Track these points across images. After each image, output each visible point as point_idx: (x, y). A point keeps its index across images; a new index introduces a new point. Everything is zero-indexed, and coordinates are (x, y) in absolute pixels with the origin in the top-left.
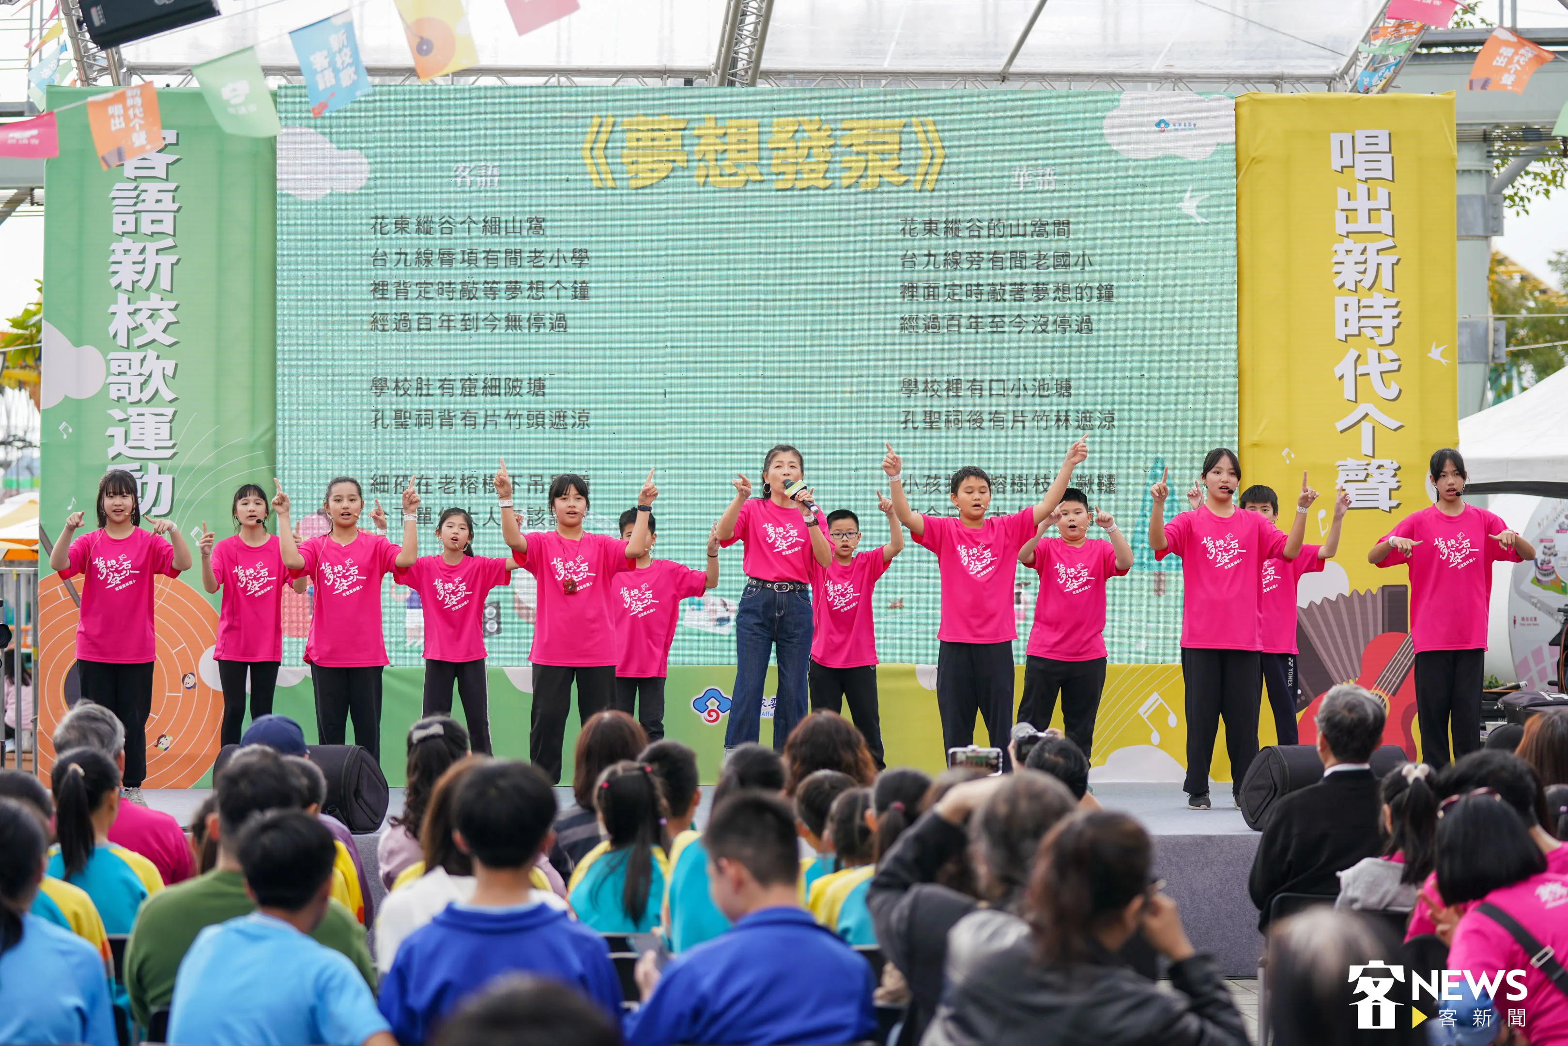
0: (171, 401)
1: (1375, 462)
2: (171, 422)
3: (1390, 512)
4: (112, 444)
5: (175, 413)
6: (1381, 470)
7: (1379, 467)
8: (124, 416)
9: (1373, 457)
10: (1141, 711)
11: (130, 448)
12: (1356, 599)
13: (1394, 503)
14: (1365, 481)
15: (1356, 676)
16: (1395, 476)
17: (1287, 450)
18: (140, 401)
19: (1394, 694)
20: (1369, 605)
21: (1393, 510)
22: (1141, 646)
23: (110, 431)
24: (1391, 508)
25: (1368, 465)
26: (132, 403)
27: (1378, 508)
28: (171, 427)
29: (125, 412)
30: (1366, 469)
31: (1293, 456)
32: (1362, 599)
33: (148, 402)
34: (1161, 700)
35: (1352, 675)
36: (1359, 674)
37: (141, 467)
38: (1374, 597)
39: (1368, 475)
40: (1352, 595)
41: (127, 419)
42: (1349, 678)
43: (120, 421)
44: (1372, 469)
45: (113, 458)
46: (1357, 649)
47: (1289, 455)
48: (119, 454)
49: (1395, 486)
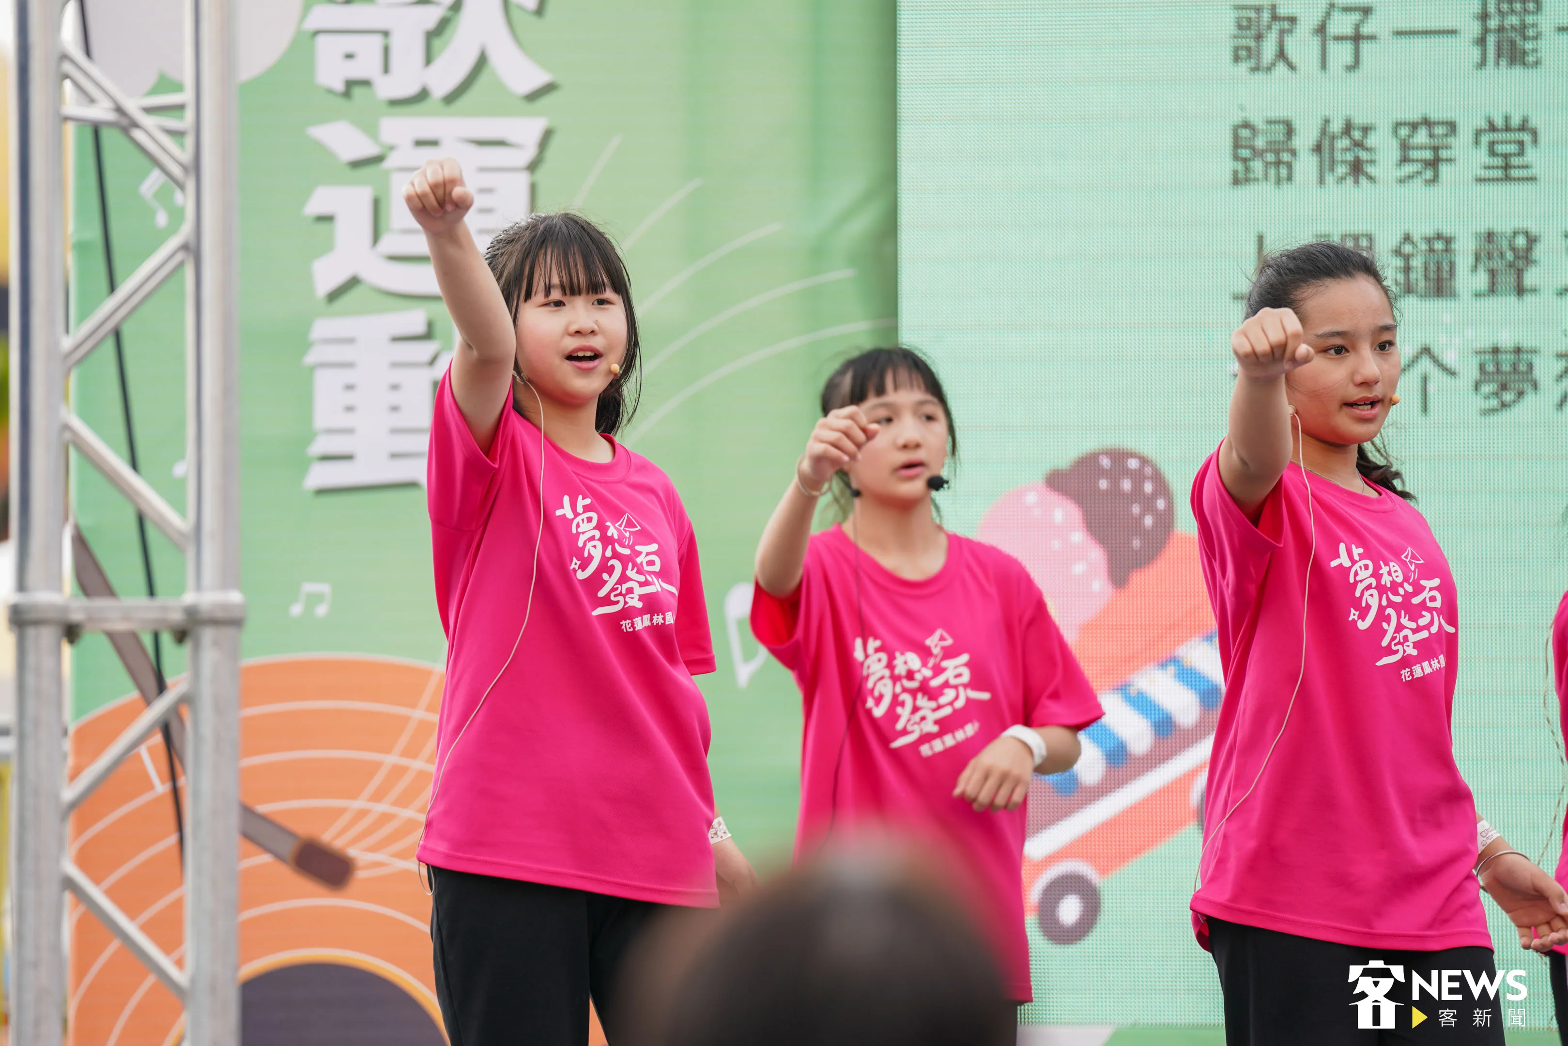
0: (533, 96)
2: (533, 167)
4: (327, 246)
5: (547, 136)
8: (369, 149)
11: (395, 258)
18: (423, 95)
23: (319, 202)
26: (395, 103)
28: (533, 189)
29: (371, 131)
33: (451, 98)
37: (430, 325)
41: (378, 159)
43: (357, 164)
45: (334, 296)
48: (353, 282)
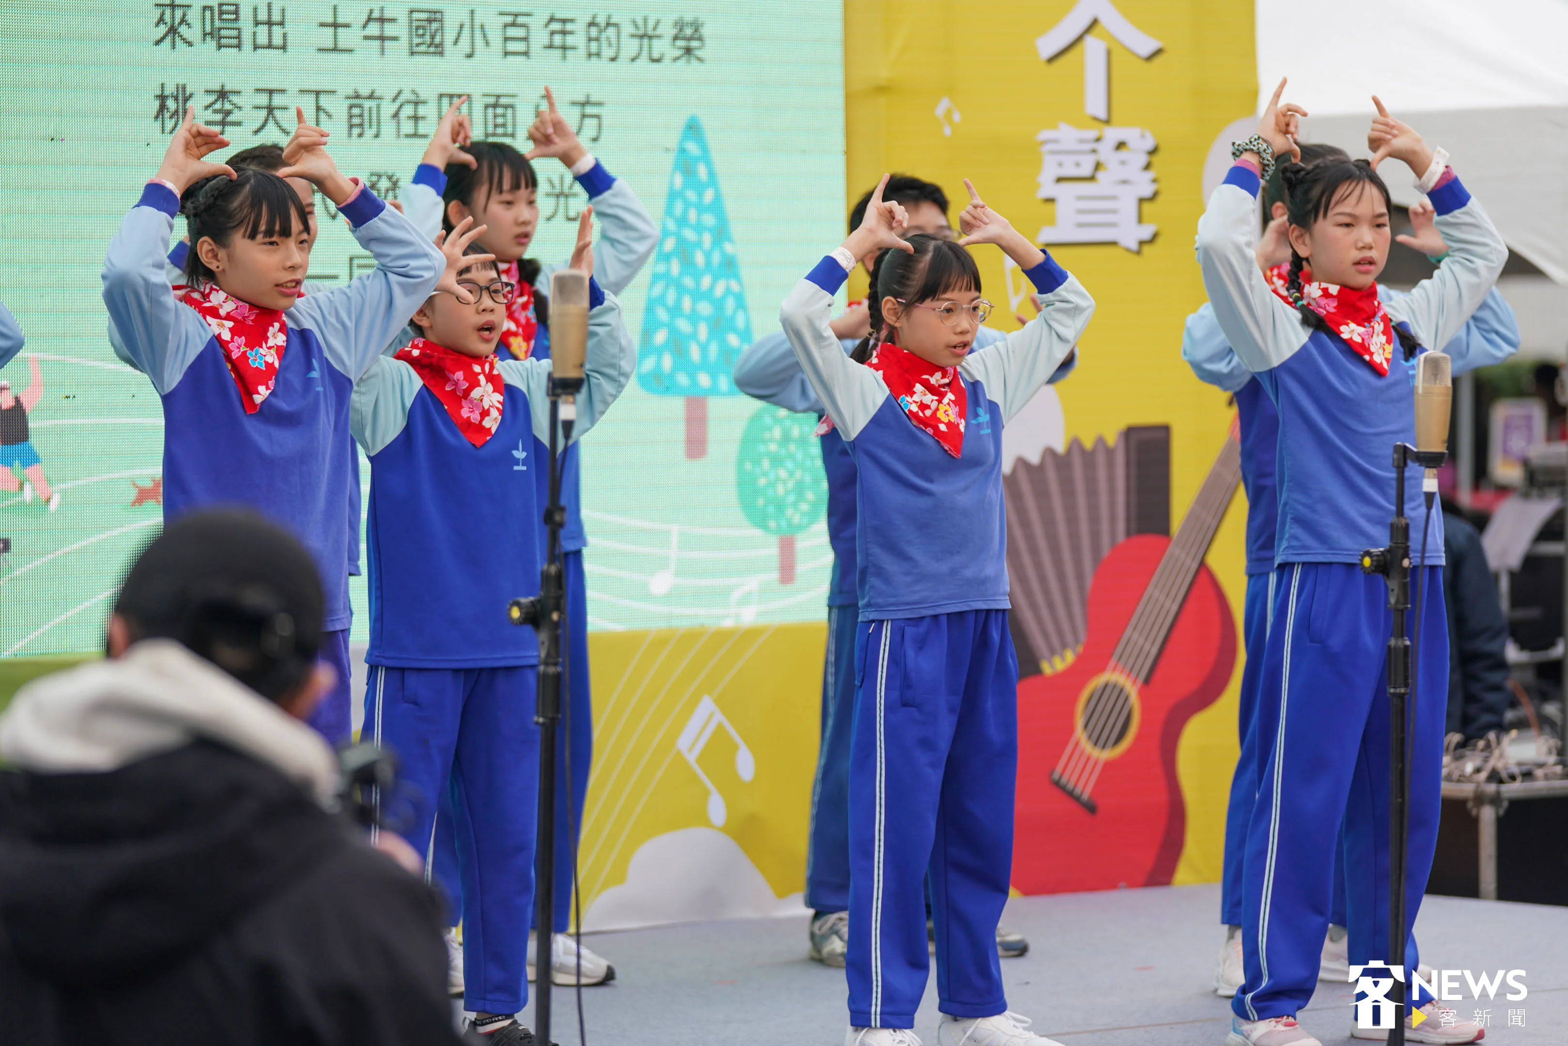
1: (1112, 134)
3: (1138, 252)
6: (1123, 154)
7: (1121, 145)
9: (1107, 122)
10: (683, 743)
12: (1077, 461)
13: (1146, 232)
14: (1092, 178)
15: (1077, 641)
16: (1148, 167)
17: (944, 104)
19: (1147, 681)
20: (1102, 473)
21: (1146, 249)
22: (661, 583)
24: (1142, 243)
25: (1098, 140)
27: (1113, 243)
30: (1094, 151)
31: (957, 117)
32: (1088, 457)
34: (719, 717)
35: (1069, 638)
36: (1083, 635)
38: (1110, 453)
39: (1098, 166)
40: (1069, 451)
42: (1064, 646)
44: (1106, 151)
46: (1080, 576)
47: (948, 114)
49: (1147, 190)
